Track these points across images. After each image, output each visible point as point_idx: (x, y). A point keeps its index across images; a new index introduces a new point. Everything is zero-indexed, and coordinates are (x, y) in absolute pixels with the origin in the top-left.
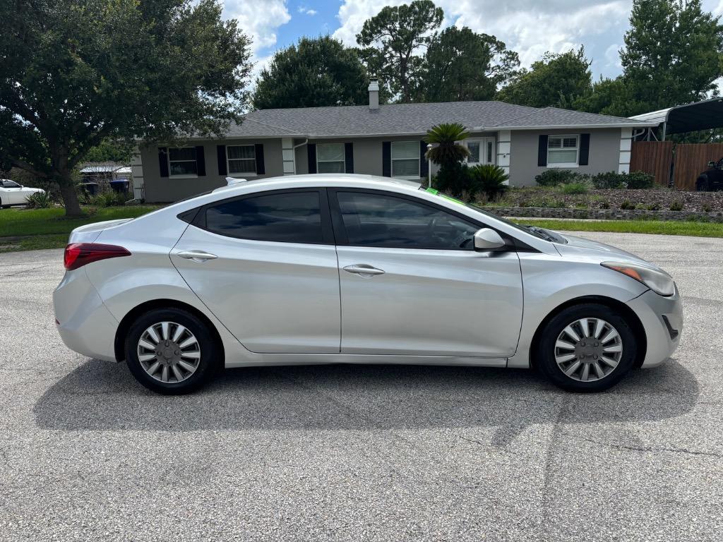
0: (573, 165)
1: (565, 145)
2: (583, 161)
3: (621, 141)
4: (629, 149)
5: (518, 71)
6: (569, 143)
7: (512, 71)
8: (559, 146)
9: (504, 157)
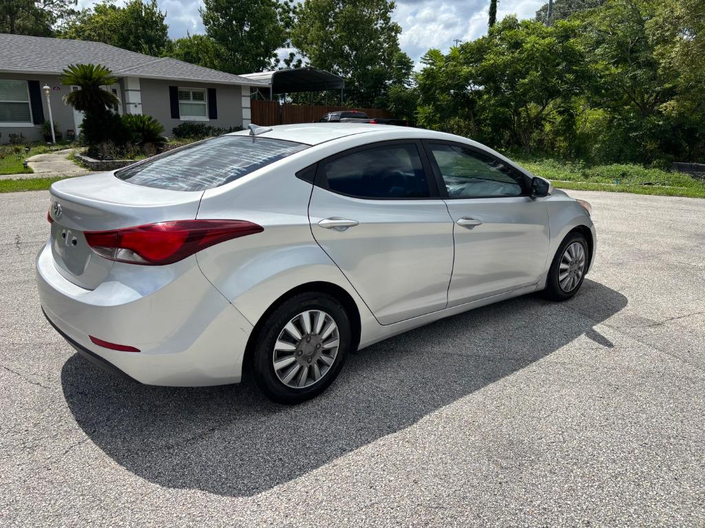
0: (204, 119)
1: (195, 98)
2: (213, 114)
3: (243, 98)
4: (249, 106)
5: (76, 11)
6: (198, 96)
7: (69, 8)
8: (189, 99)
9: (136, 106)
